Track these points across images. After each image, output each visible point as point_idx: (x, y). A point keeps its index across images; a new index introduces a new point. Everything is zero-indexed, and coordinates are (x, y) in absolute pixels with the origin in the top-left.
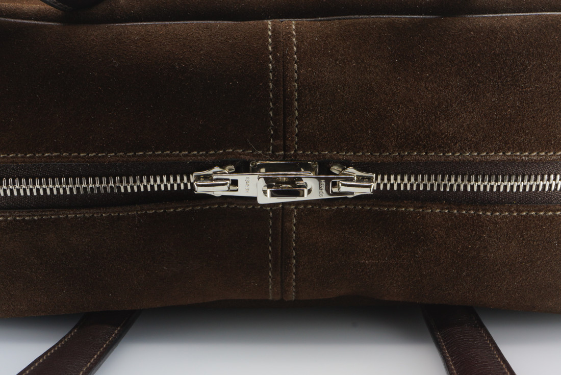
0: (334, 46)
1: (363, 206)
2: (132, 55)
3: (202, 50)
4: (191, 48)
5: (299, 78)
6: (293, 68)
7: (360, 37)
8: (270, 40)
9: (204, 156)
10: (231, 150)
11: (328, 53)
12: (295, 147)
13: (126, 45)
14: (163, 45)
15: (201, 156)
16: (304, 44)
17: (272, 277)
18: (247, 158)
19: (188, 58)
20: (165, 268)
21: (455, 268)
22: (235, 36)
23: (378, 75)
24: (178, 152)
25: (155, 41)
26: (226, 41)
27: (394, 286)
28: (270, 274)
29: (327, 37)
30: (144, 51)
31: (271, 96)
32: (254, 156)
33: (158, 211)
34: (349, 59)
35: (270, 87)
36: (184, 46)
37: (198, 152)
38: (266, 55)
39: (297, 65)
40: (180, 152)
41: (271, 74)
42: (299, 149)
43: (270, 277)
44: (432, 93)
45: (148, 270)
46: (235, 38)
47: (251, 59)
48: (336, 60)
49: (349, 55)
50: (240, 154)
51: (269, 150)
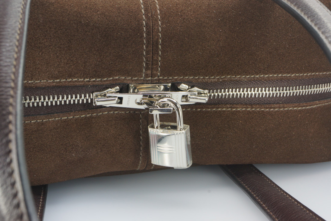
0: (182, 10)
1: (197, 109)
2: (51, 14)
3: (98, 11)
4: (91, 9)
5: (162, 30)
6: (158, 24)
7: (196, 5)
8: (142, 6)
9: (100, 81)
10: (117, 78)
11: (179, 15)
12: (158, 75)
13: (47, 7)
14: (72, 7)
15: (98, 81)
16: (164, 9)
17: (142, 156)
18: (128, 82)
19: (90, 16)
20: (73, 155)
21: (249, 144)
22: (119, 2)
23: (208, 29)
24: (82, 79)
25: (66, 4)
26: (114, 6)
27: (214, 157)
28: (141, 154)
29: (177, 4)
30: (60, 11)
31: (145, 42)
32: (132, 81)
33: (69, 117)
34: (192, 18)
35: (144, 36)
36: (86, 8)
37: (96, 79)
38: (141, 15)
39: (161, 21)
40: (84, 79)
41: (144, 28)
42: (161, 76)
43: (141, 156)
44: (240, 40)
45: (62, 157)
46: (119, 4)
47: (131, 17)
48: (184, 19)
49: (191, 16)
50: (124, 80)
51: (142, 77)
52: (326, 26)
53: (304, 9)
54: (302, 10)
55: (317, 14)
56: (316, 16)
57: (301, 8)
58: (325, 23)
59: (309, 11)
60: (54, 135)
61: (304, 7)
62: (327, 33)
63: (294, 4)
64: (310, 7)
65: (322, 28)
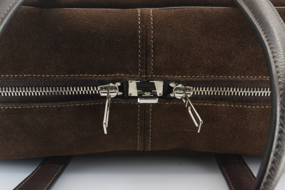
0: (172, 22)
2: (69, 26)
3: (104, 23)
4: (99, 22)
5: (154, 38)
6: (151, 33)
7: (185, 17)
8: (139, 19)
9: (105, 77)
10: (118, 74)
11: (169, 25)
12: (151, 73)
13: (66, 20)
14: (85, 20)
15: (103, 77)
16: (156, 21)
18: (127, 78)
19: (98, 27)
21: (232, 134)
23: (194, 37)
24: (91, 75)
25: (81, 18)
26: (117, 19)
27: (201, 143)
28: (138, 137)
29: (168, 17)
30: (75, 23)
31: (140, 47)
32: (130, 77)
33: (81, 105)
34: (179, 28)
35: (139, 42)
36: (96, 21)
37: (102, 75)
38: (137, 26)
39: (153, 31)
40: (93, 75)
41: (139, 36)
42: (153, 74)
43: (138, 138)
44: (221, 46)
45: (76, 135)
46: (121, 17)
47: (130, 28)
48: (173, 29)
49: (179, 26)
50: (123, 76)
51: (138, 75)
52: (276, 43)
53: (264, 26)
54: (261, 27)
55: (272, 32)
56: (271, 33)
57: (262, 24)
58: (277, 40)
59: (267, 29)
60: (70, 117)
61: (265, 24)
62: (275, 49)
63: (258, 20)
64: (269, 25)
65: (272, 44)
